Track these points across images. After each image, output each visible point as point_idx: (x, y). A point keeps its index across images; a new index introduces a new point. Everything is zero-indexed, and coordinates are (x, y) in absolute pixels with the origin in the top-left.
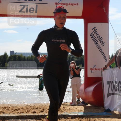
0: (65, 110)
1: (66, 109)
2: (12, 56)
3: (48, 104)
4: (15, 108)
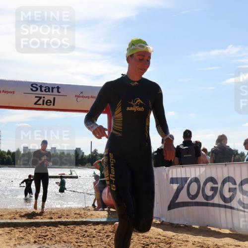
1: (87, 215)
3: (67, 209)
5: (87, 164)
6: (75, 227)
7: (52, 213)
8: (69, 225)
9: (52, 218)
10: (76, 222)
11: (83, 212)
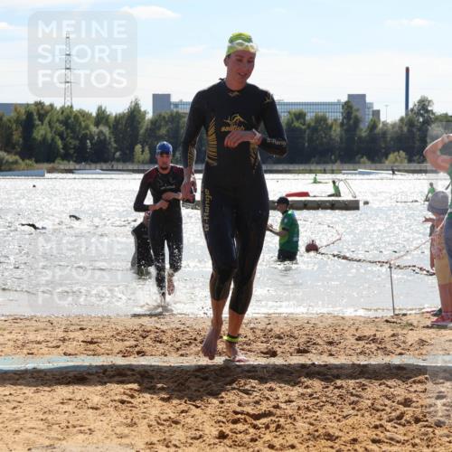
0: (402, 345)
1: (404, 342)
2: (164, 117)
3: (324, 320)
4: (187, 332)
5: (391, 157)
6: (363, 387)
7: (272, 336)
8: (338, 377)
9: (274, 354)
10: (365, 366)
11: (388, 331)
